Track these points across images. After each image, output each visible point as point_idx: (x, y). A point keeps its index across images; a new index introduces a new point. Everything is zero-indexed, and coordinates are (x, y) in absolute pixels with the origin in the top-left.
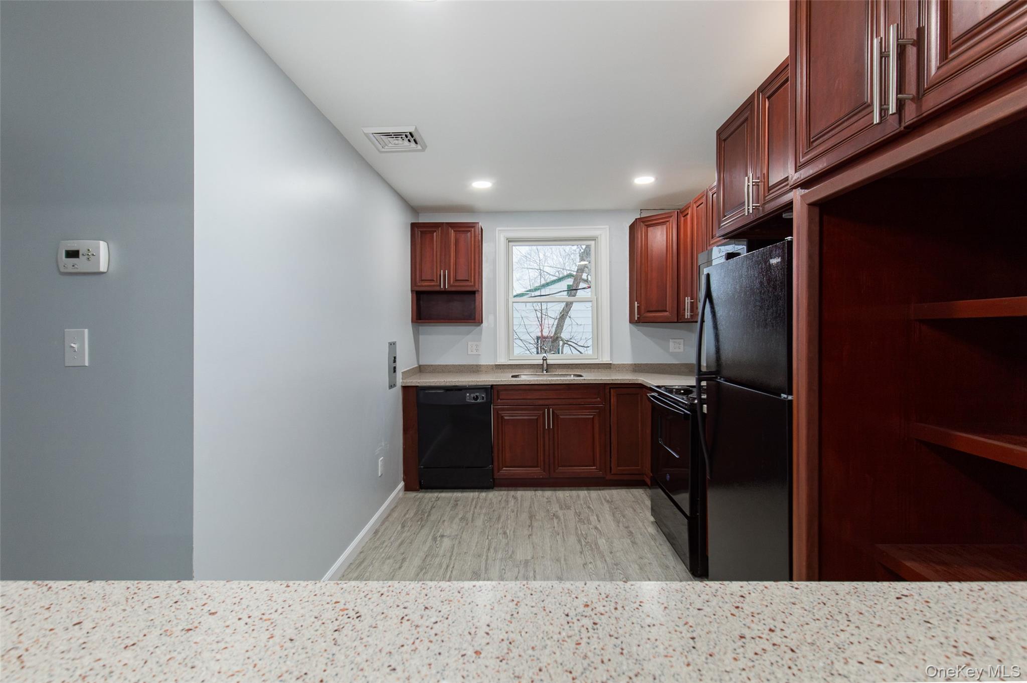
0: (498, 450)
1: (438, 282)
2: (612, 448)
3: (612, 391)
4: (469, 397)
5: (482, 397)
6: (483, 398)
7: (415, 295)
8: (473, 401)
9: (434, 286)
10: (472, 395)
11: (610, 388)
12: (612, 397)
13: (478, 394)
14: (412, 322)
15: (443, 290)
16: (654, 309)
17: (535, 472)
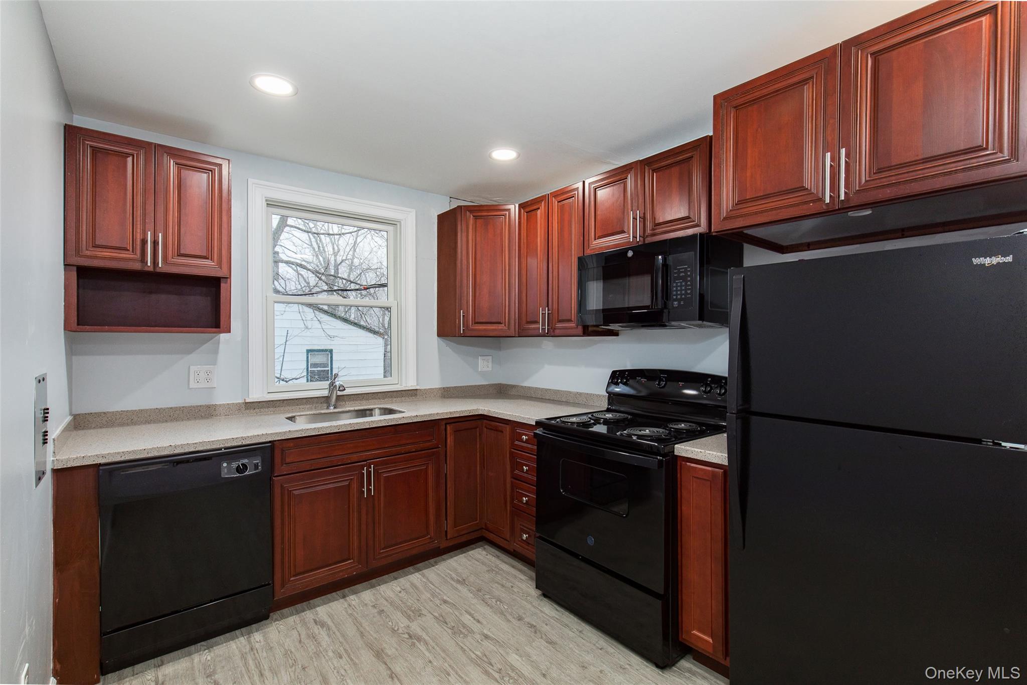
0: (283, 550)
1: (138, 252)
2: (448, 504)
3: (448, 427)
4: (227, 470)
5: (253, 466)
6: (256, 467)
7: (74, 274)
8: (238, 475)
9: (130, 259)
10: (234, 465)
11: (446, 424)
12: (448, 436)
13: (245, 461)
14: (65, 329)
15: (151, 269)
16: (484, 321)
17: (346, 568)
